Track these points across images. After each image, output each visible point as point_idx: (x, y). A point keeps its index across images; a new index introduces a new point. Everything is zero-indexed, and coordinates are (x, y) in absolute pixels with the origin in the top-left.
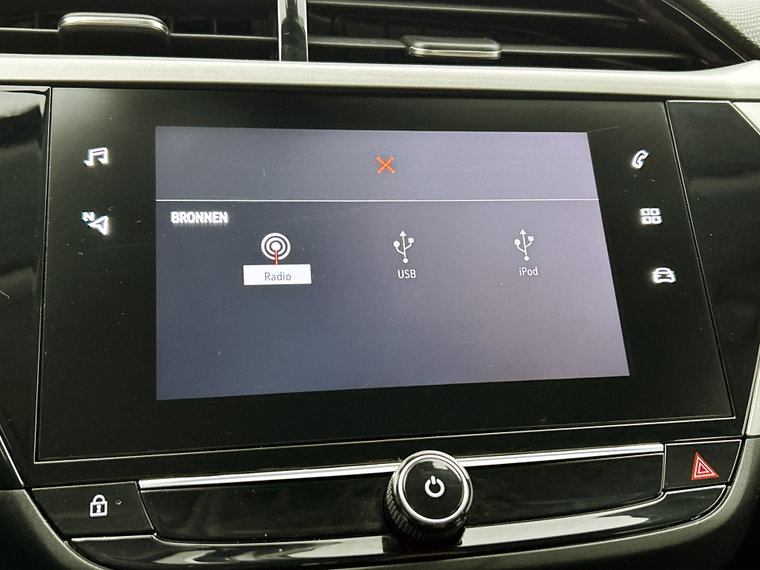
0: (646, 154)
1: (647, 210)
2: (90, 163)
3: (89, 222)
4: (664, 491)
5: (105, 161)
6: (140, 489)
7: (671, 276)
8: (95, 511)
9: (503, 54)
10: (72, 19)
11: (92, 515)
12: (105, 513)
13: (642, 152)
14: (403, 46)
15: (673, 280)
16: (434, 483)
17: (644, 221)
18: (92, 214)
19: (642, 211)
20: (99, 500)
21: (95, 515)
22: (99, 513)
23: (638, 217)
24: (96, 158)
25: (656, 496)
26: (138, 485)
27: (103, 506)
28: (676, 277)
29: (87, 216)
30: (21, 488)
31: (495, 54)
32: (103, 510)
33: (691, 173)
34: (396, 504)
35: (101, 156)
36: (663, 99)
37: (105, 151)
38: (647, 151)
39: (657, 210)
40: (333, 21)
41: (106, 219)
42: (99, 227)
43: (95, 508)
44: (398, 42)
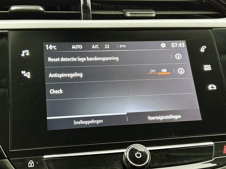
0: (205, 47)
1: (206, 65)
2: (23, 55)
3: (24, 74)
4: (214, 157)
5: (28, 54)
6: (44, 158)
7: (215, 88)
8: (30, 165)
9: (157, 15)
10: (13, 8)
11: (29, 167)
12: (33, 166)
13: (204, 46)
14: (123, 13)
15: (216, 88)
16: (138, 154)
17: (205, 69)
18: (24, 71)
19: (205, 66)
20: (31, 162)
21: (30, 167)
22: (31, 166)
23: (203, 68)
24: (25, 54)
25: (211, 159)
26: (43, 157)
27: (32, 164)
28: (217, 88)
29: (23, 72)
30: (6, 159)
31: (154, 15)
32: (32, 165)
33: (221, 53)
34: (126, 161)
35: (27, 53)
36: (211, 28)
37: (27, 51)
38: (206, 46)
39: (210, 65)
40: (98, 4)
41: (29, 73)
42: (27, 76)
43: (30, 164)
44: (121, 12)
